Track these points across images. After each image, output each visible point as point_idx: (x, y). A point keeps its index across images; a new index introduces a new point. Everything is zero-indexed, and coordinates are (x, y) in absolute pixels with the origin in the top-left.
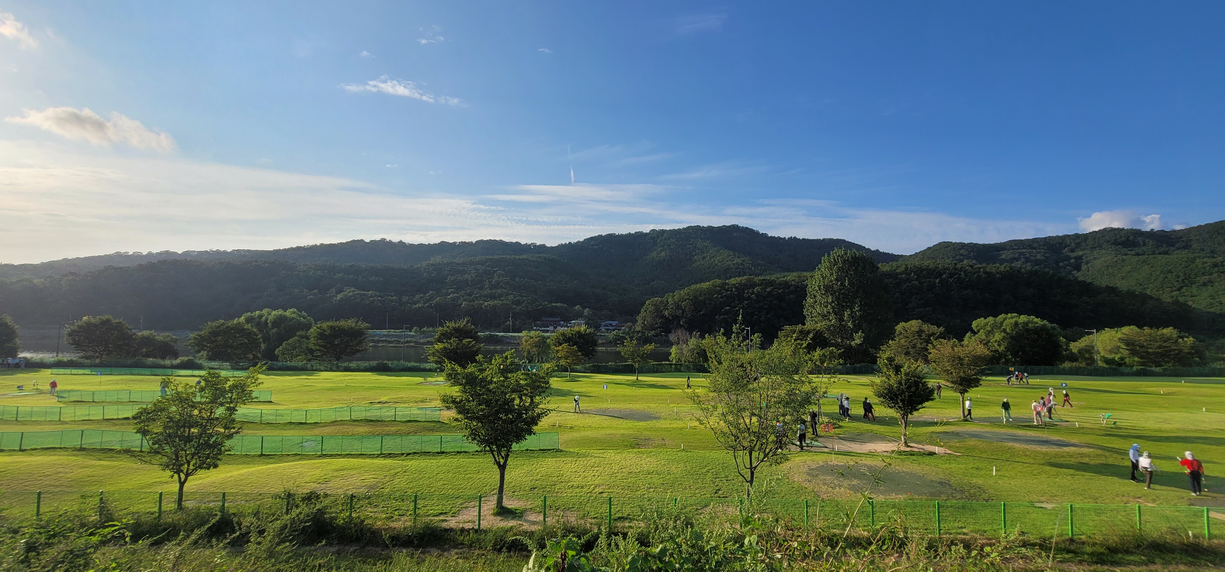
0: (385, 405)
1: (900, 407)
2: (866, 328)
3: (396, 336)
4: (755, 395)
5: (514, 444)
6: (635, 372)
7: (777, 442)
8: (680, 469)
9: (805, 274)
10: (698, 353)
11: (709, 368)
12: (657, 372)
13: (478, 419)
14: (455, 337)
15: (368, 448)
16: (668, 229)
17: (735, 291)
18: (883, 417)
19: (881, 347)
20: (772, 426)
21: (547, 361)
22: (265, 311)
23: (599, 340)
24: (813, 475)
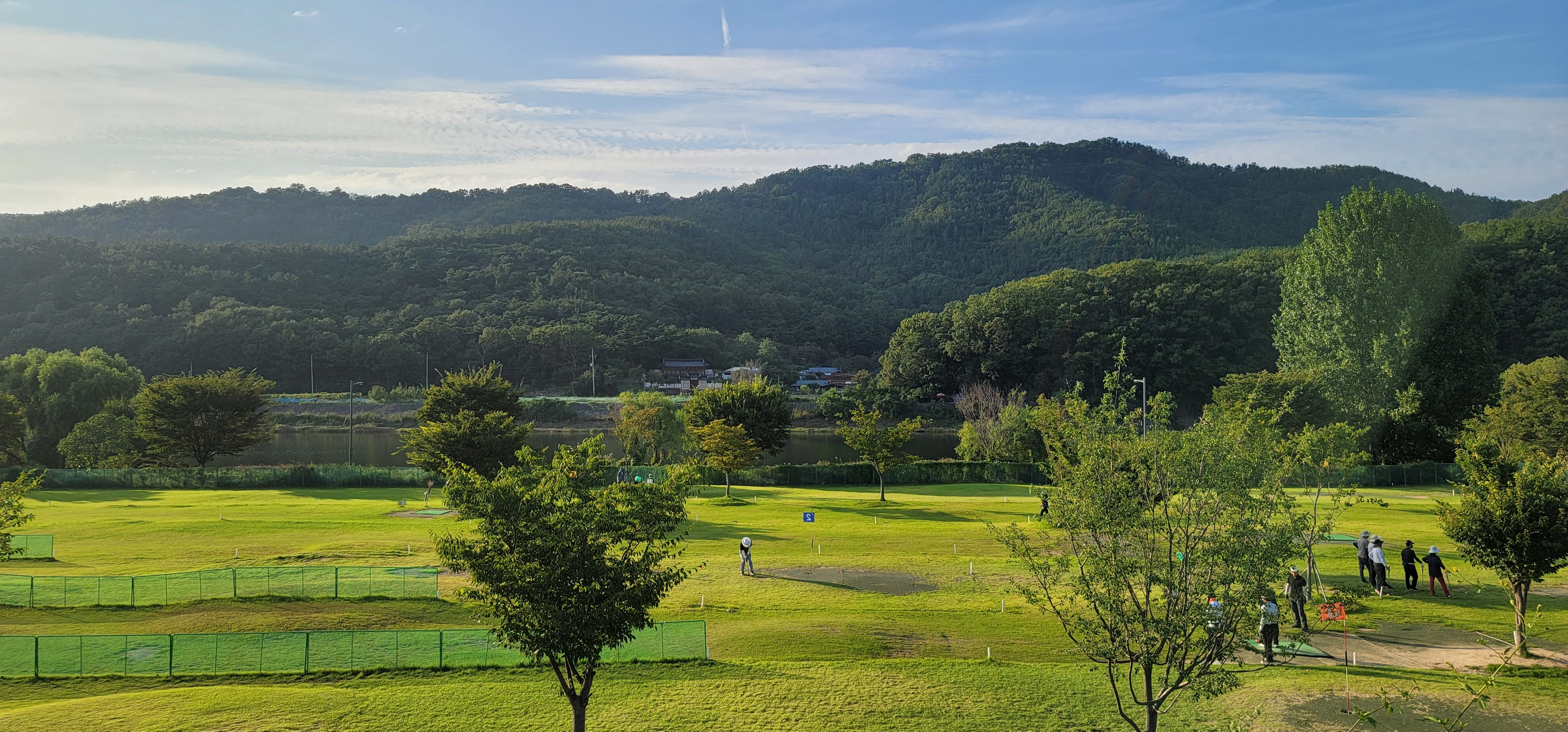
0: (313, 563)
1: (1510, 564)
2: (1428, 377)
3: (334, 407)
4: (1157, 535)
5: (606, 649)
6: (877, 483)
7: (1211, 643)
8: (985, 705)
9: (1277, 251)
10: (1021, 439)
11: (1049, 473)
12: (928, 481)
13: (525, 593)
14: (469, 409)
15: (276, 661)
16: (950, 152)
17: (1110, 294)
18: (1467, 588)
19: (1464, 422)
20: (1199, 607)
21: (676, 460)
22: (31, 355)
23: (795, 410)
24: (1299, 722)
